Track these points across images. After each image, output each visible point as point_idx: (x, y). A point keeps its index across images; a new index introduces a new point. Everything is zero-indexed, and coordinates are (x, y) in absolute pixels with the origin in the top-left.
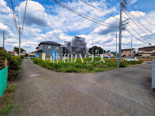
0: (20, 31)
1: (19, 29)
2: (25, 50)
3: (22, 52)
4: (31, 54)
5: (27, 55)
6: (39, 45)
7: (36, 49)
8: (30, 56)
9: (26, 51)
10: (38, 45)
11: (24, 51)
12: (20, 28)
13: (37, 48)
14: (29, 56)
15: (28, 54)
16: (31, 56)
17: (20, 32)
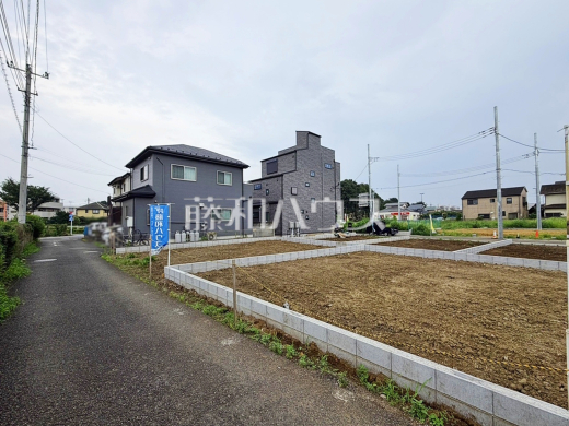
0: (28, 84)
1: (24, 74)
2: (57, 196)
3: (44, 205)
4: (82, 214)
5: (63, 218)
6: (133, 164)
7: (111, 189)
8: (75, 223)
9: (57, 200)
10: (127, 166)
11: (49, 198)
12: (28, 68)
13: (118, 183)
14: (71, 219)
15: (67, 211)
16: (84, 221)
17: (27, 93)
